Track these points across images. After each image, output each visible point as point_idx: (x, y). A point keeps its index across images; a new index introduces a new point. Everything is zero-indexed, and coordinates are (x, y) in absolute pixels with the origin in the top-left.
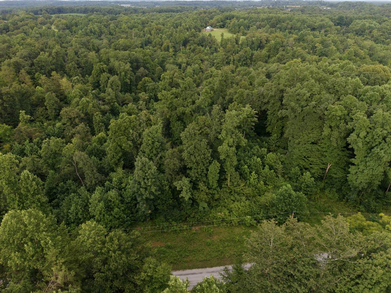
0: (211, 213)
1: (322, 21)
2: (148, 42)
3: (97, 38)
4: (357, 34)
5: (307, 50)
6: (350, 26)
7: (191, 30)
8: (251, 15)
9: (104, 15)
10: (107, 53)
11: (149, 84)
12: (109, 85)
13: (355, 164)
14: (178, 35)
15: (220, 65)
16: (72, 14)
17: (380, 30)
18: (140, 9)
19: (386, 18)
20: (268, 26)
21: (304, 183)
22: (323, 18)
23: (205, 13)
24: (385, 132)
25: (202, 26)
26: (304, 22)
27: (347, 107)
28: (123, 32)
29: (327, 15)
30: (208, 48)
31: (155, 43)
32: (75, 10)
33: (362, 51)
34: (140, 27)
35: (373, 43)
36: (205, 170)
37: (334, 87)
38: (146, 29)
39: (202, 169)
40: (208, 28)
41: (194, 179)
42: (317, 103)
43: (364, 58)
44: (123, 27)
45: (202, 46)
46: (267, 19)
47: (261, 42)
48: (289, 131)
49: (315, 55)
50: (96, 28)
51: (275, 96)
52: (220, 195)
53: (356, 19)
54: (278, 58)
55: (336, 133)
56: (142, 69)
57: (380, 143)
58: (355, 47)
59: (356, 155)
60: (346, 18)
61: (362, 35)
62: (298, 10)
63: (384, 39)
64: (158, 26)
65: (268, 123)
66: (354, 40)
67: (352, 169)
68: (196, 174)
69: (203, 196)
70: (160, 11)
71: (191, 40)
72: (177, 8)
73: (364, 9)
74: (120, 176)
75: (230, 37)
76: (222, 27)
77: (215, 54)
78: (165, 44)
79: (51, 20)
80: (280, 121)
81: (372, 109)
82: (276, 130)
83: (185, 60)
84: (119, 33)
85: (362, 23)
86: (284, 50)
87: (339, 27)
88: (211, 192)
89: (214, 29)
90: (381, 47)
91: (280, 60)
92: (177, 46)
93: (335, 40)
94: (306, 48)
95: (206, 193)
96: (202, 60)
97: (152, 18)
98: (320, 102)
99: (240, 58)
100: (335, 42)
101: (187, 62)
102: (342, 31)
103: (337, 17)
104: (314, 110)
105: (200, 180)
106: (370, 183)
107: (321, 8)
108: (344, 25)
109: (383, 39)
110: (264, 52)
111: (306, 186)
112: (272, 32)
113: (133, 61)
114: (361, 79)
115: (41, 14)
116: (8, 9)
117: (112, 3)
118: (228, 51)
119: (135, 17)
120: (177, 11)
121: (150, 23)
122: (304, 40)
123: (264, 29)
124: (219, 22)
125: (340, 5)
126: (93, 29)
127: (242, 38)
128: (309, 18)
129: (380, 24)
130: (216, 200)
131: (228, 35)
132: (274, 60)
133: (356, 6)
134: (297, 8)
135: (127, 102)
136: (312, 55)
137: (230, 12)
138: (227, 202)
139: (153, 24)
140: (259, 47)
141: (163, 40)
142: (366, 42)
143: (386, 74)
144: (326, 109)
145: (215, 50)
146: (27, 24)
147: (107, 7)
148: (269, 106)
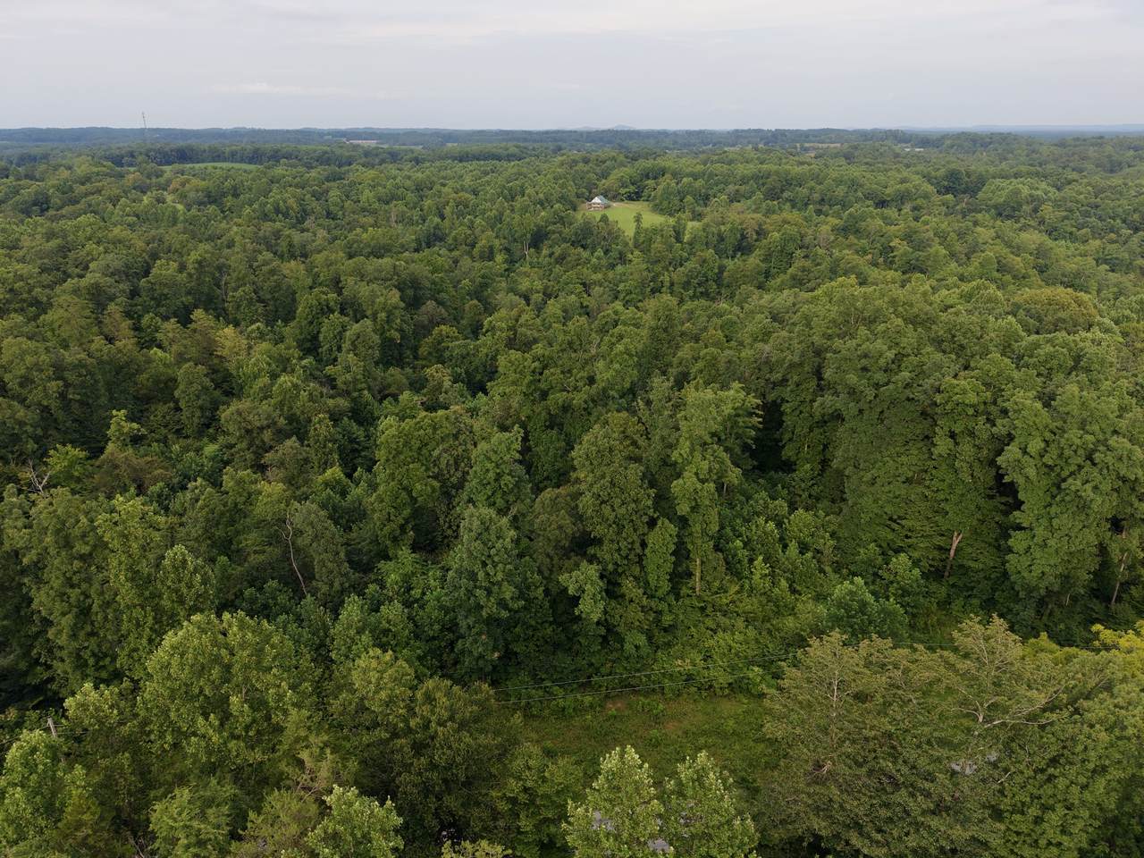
0: (655, 660)
1: (903, 181)
2: (433, 239)
3: (294, 227)
4: (1000, 215)
5: (870, 256)
6: (980, 195)
7: (552, 207)
8: (711, 168)
9: (310, 167)
10: (331, 264)
11: (450, 344)
12: (346, 346)
13: (1024, 525)
14: (516, 220)
15: (634, 296)
16: (218, 165)
17: (1060, 206)
18: (406, 151)
19: (1075, 175)
20: (759, 195)
21: (895, 585)
22: (905, 174)
23: (586, 161)
24: (1089, 438)
25: (578, 196)
26: (854, 185)
27: (991, 384)
28: (364, 210)
29: (915, 165)
30: (600, 252)
31: (455, 239)
32: (226, 155)
33: (1019, 259)
34: (411, 196)
35: (1045, 238)
36: (637, 545)
37: (954, 336)
38: (427, 203)
39: (630, 540)
40: (597, 200)
41: (611, 567)
42: (913, 375)
43: (1024, 277)
44: (363, 198)
45: (584, 247)
46: (756, 177)
47: (743, 237)
48: (846, 451)
49: (890, 269)
50: (291, 202)
51: (801, 364)
52: (677, 615)
53: (994, 178)
54: (793, 278)
55: (967, 449)
56: (431, 304)
57: (1080, 467)
58: (997, 248)
59: (1023, 502)
60: (968, 175)
61: (1013, 217)
62: (836, 156)
63: (1074, 229)
64: (461, 194)
65: (787, 436)
66: (992, 230)
67: (1017, 541)
68: (616, 555)
69: (634, 614)
70: (463, 158)
71: (554, 232)
72: (507, 149)
73: (1012, 153)
74: (407, 570)
75: (658, 222)
76: (635, 197)
77: (619, 268)
78: (482, 243)
79: (162, 180)
80: (817, 431)
81: (1052, 387)
82: (808, 453)
83: (538, 285)
84: (354, 213)
85: (1011, 188)
86: (806, 257)
87: (950, 197)
88: (653, 604)
89: (611, 203)
90: (1068, 248)
91: (798, 282)
92: (515, 247)
93: (943, 231)
94: (865, 253)
95: (642, 607)
96: (584, 284)
97: (443, 173)
98: (920, 372)
99: (690, 276)
100: (942, 237)
101: (546, 288)
102: (958, 207)
103: (942, 172)
104: (908, 393)
105: (624, 572)
106: (1067, 577)
107: (897, 149)
108: (964, 193)
109: (1069, 229)
110: (754, 261)
111: (900, 592)
112: (769, 212)
113: (405, 284)
114: (1020, 322)
115: (131, 165)
116: (36, 150)
117: (326, 137)
118: (655, 259)
119: (394, 172)
120: (509, 158)
121: (437, 187)
122: (857, 231)
123: (749, 202)
124: (624, 186)
125: (948, 142)
126: (281, 204)
127: (692, 226)
128: (868, 175)
129: (1058, 189)
130: (665, 630)
131: (652, 220)
132: (782, 282)
133: (990, 143)
134: (835, 151)
135: (393, 390)
136: (884, 270)
137: (655, 159)
138: (696, 636)
139: (445, 190)
140: (739, 250)
141: (477, 232)
142: (1024, 236)
143: (1085, 312)
144: (939, 391)
145: (620, 259)
146: (99, 191)
147: (314, 147)
148: (786, 392)
